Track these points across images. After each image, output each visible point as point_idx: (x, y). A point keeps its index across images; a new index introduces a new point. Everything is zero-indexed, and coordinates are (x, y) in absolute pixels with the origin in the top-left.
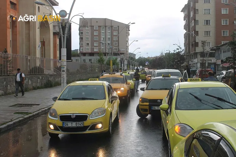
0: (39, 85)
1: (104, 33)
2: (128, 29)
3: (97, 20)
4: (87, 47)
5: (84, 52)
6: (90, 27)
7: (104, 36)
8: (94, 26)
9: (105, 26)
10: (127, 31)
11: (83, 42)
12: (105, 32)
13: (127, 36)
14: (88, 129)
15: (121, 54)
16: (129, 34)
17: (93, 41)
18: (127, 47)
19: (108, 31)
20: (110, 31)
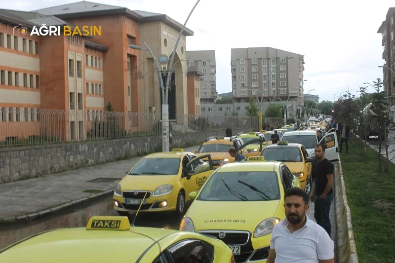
0: (147, 150)
1: (266, 68)
2: (301, 62)
3: (256, 50)
4: (243, 90)
5: (238, 96)
6: (247, 60)
7: (266, 72)
8: (251, 59)
9: (268, 59)
10: (300, 64)
11: (236, 82)
12: (268, 67)
13: (300, 71)
14: (151, 206)
15: (292, 98)
16: (303, 69)
17: (250, 81)
18: (300, 88)
19: (272, 66)
20: (274, 66)
